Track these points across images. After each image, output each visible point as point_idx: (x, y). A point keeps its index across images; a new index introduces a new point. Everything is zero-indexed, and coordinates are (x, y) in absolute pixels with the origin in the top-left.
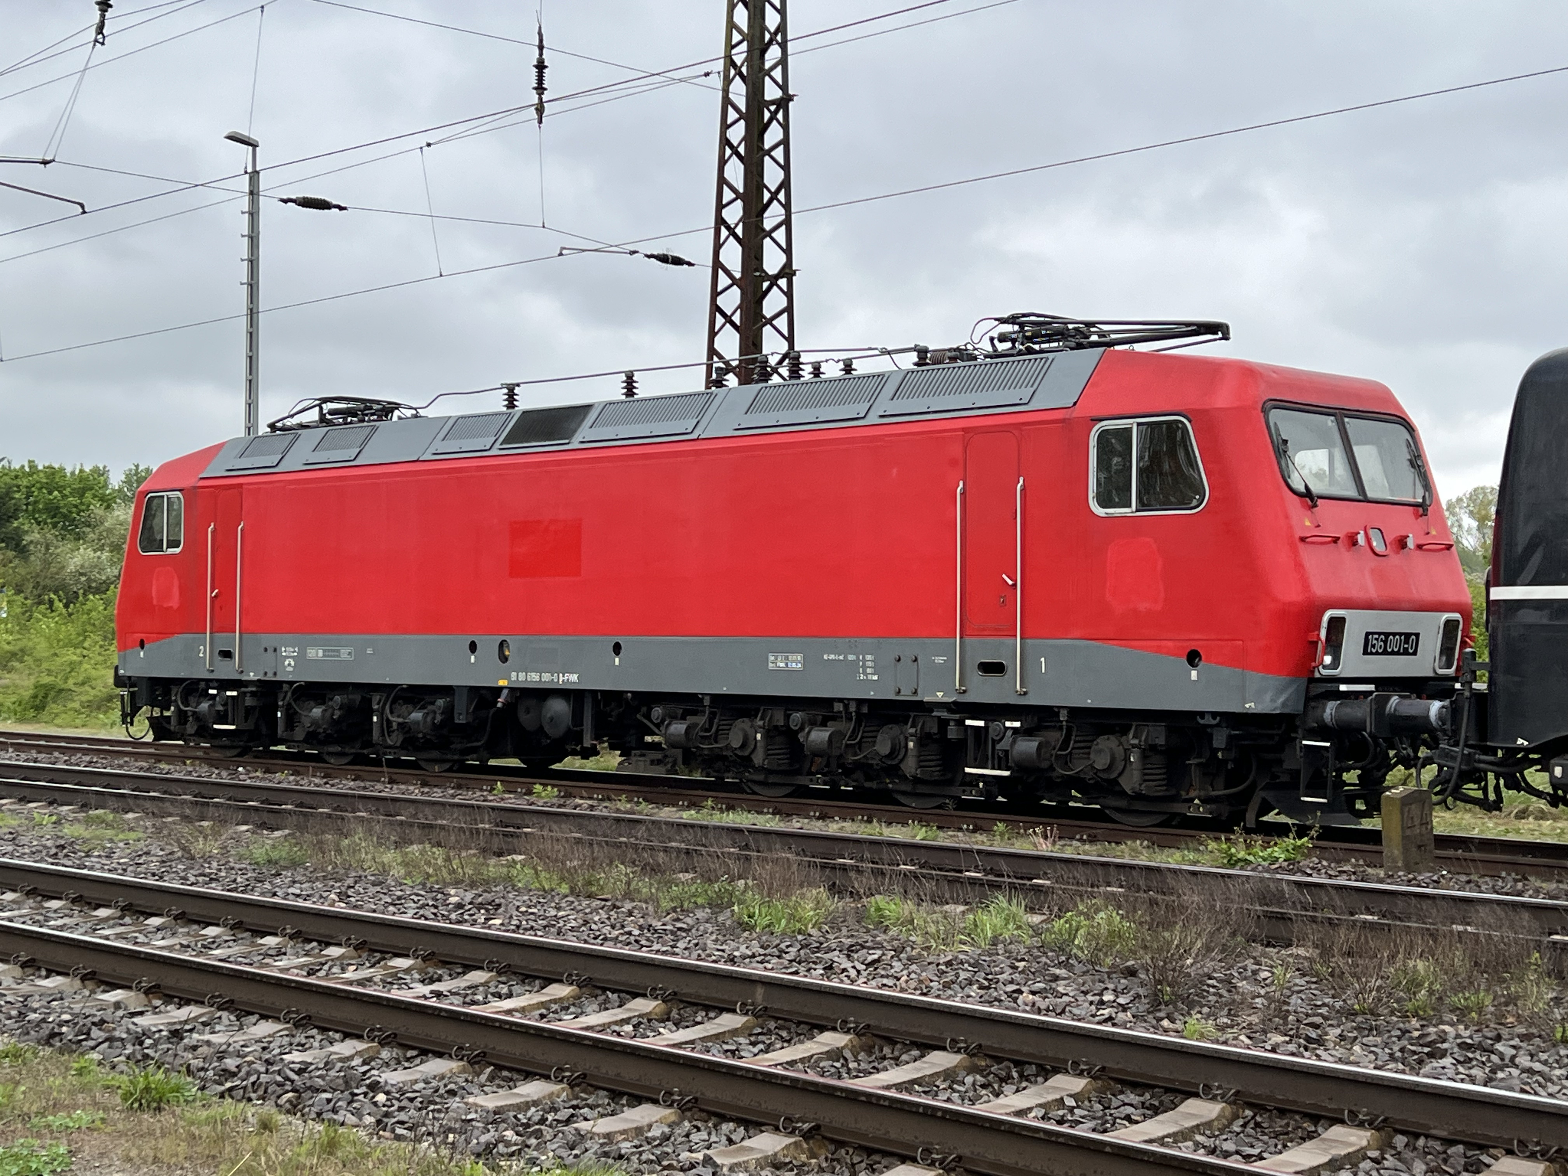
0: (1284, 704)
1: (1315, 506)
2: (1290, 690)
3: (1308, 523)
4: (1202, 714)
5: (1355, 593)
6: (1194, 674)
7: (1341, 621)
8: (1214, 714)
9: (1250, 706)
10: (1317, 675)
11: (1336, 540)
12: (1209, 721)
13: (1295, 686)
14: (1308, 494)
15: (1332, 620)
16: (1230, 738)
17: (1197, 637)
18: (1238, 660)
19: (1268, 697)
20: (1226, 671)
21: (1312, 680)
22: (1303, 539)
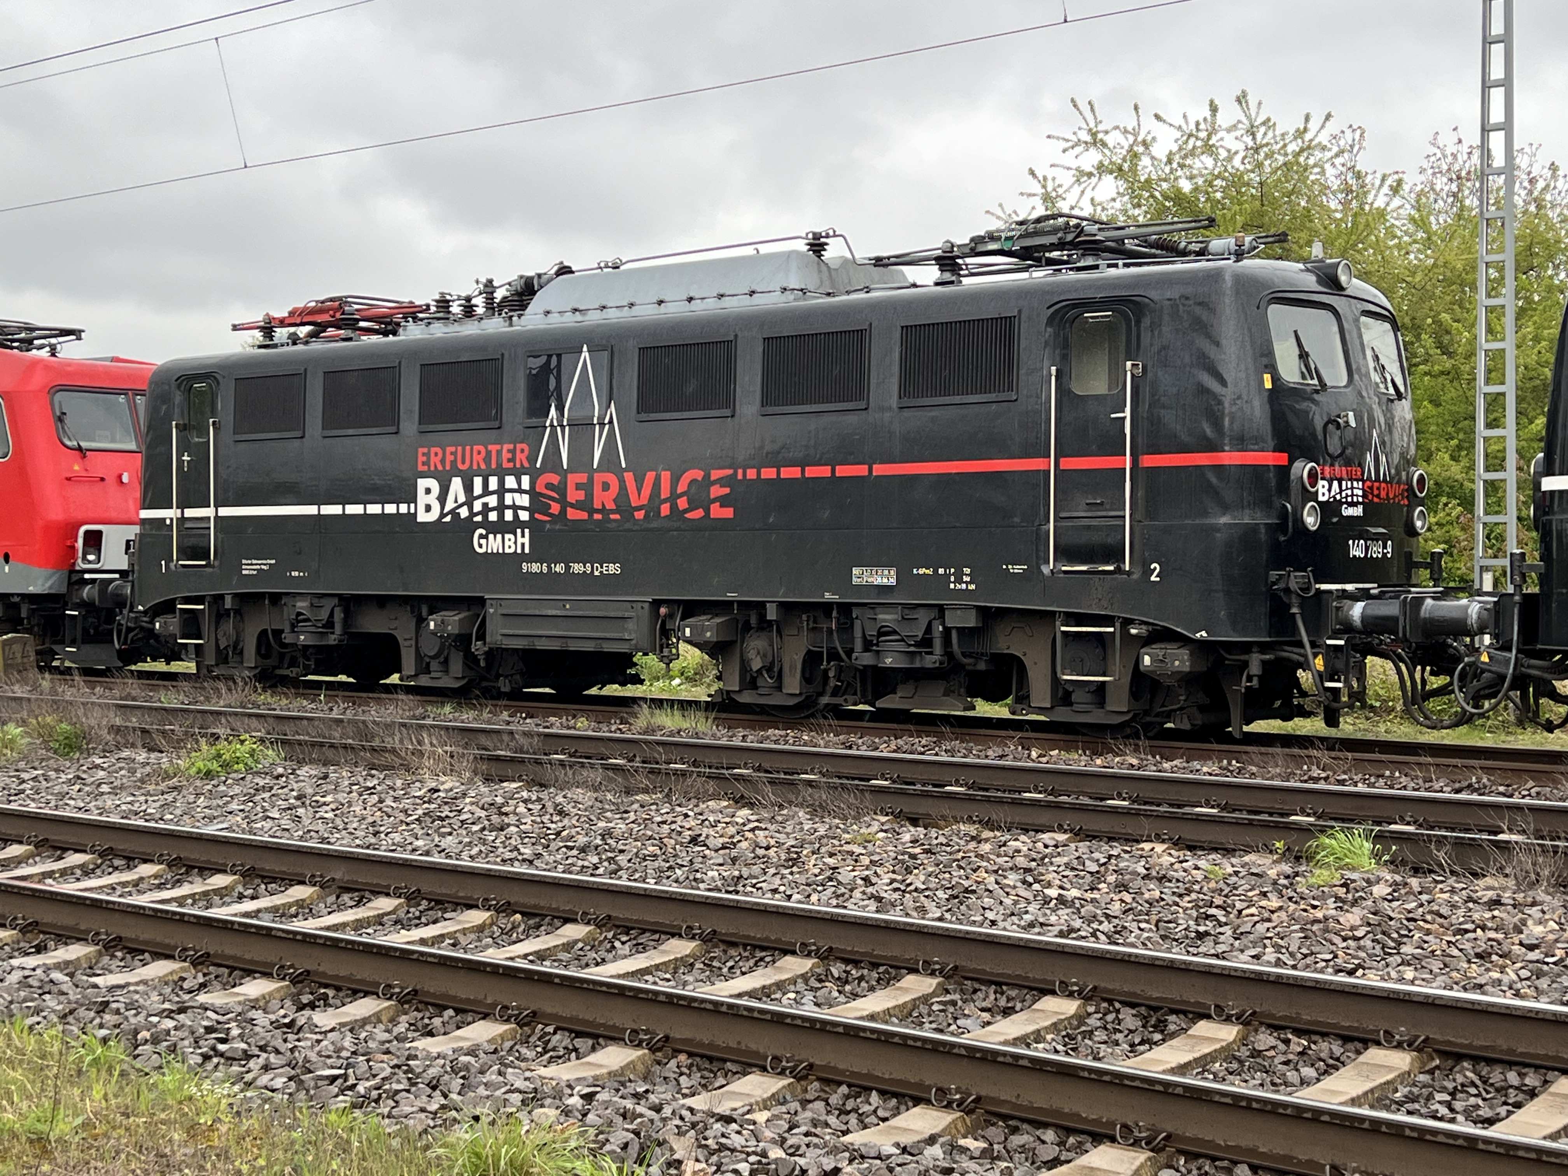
0: (50, 588)
1: (85, 457)
2: (54, 578)
3: (76, 468)
4: (12, 595)
5: (113, 515)
6: (7, 569)
7: (100, 533)
8: (18, 595)
9: (32, 589)
10: (77, 568)
11: (102, 479)
12: (16, 599)
13: (57, 575)
14: (80, 449)
15: (87, 533)
16: (29, 609)
17: (7, 543)
18: (26, 559)
19: (40, 582)
20: (21, 566)
21: (72, 571)
22: (69, 479)
